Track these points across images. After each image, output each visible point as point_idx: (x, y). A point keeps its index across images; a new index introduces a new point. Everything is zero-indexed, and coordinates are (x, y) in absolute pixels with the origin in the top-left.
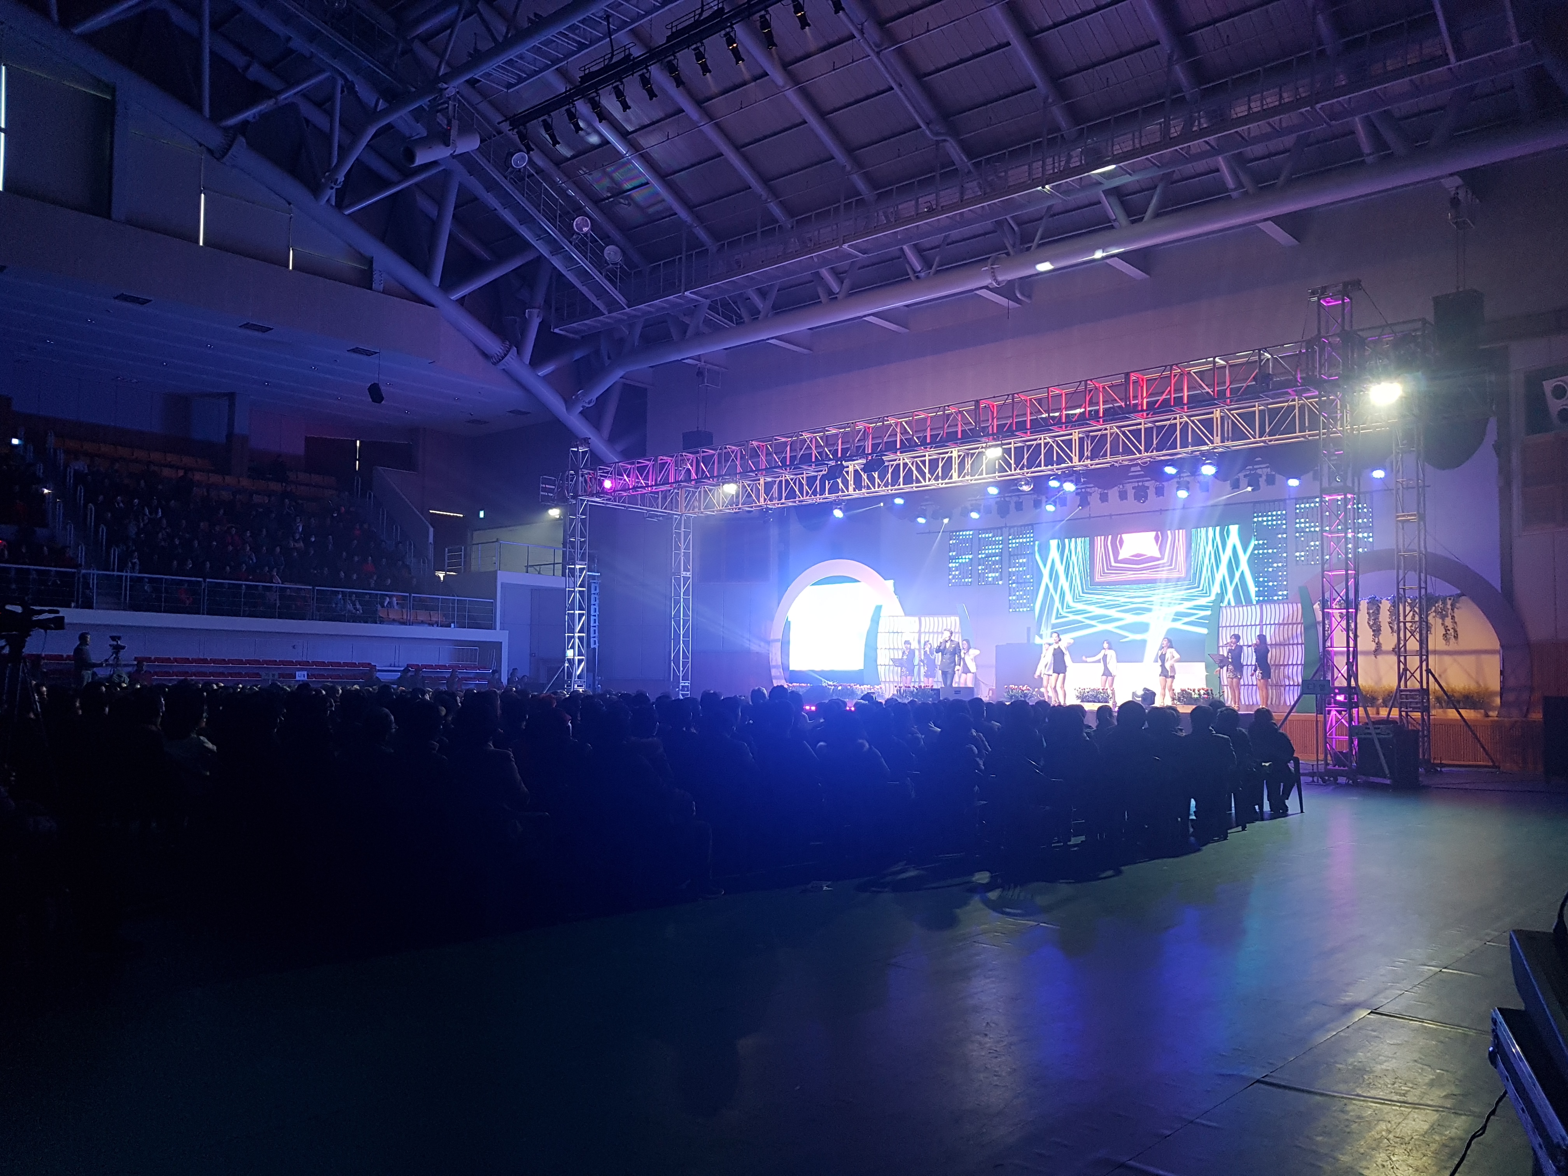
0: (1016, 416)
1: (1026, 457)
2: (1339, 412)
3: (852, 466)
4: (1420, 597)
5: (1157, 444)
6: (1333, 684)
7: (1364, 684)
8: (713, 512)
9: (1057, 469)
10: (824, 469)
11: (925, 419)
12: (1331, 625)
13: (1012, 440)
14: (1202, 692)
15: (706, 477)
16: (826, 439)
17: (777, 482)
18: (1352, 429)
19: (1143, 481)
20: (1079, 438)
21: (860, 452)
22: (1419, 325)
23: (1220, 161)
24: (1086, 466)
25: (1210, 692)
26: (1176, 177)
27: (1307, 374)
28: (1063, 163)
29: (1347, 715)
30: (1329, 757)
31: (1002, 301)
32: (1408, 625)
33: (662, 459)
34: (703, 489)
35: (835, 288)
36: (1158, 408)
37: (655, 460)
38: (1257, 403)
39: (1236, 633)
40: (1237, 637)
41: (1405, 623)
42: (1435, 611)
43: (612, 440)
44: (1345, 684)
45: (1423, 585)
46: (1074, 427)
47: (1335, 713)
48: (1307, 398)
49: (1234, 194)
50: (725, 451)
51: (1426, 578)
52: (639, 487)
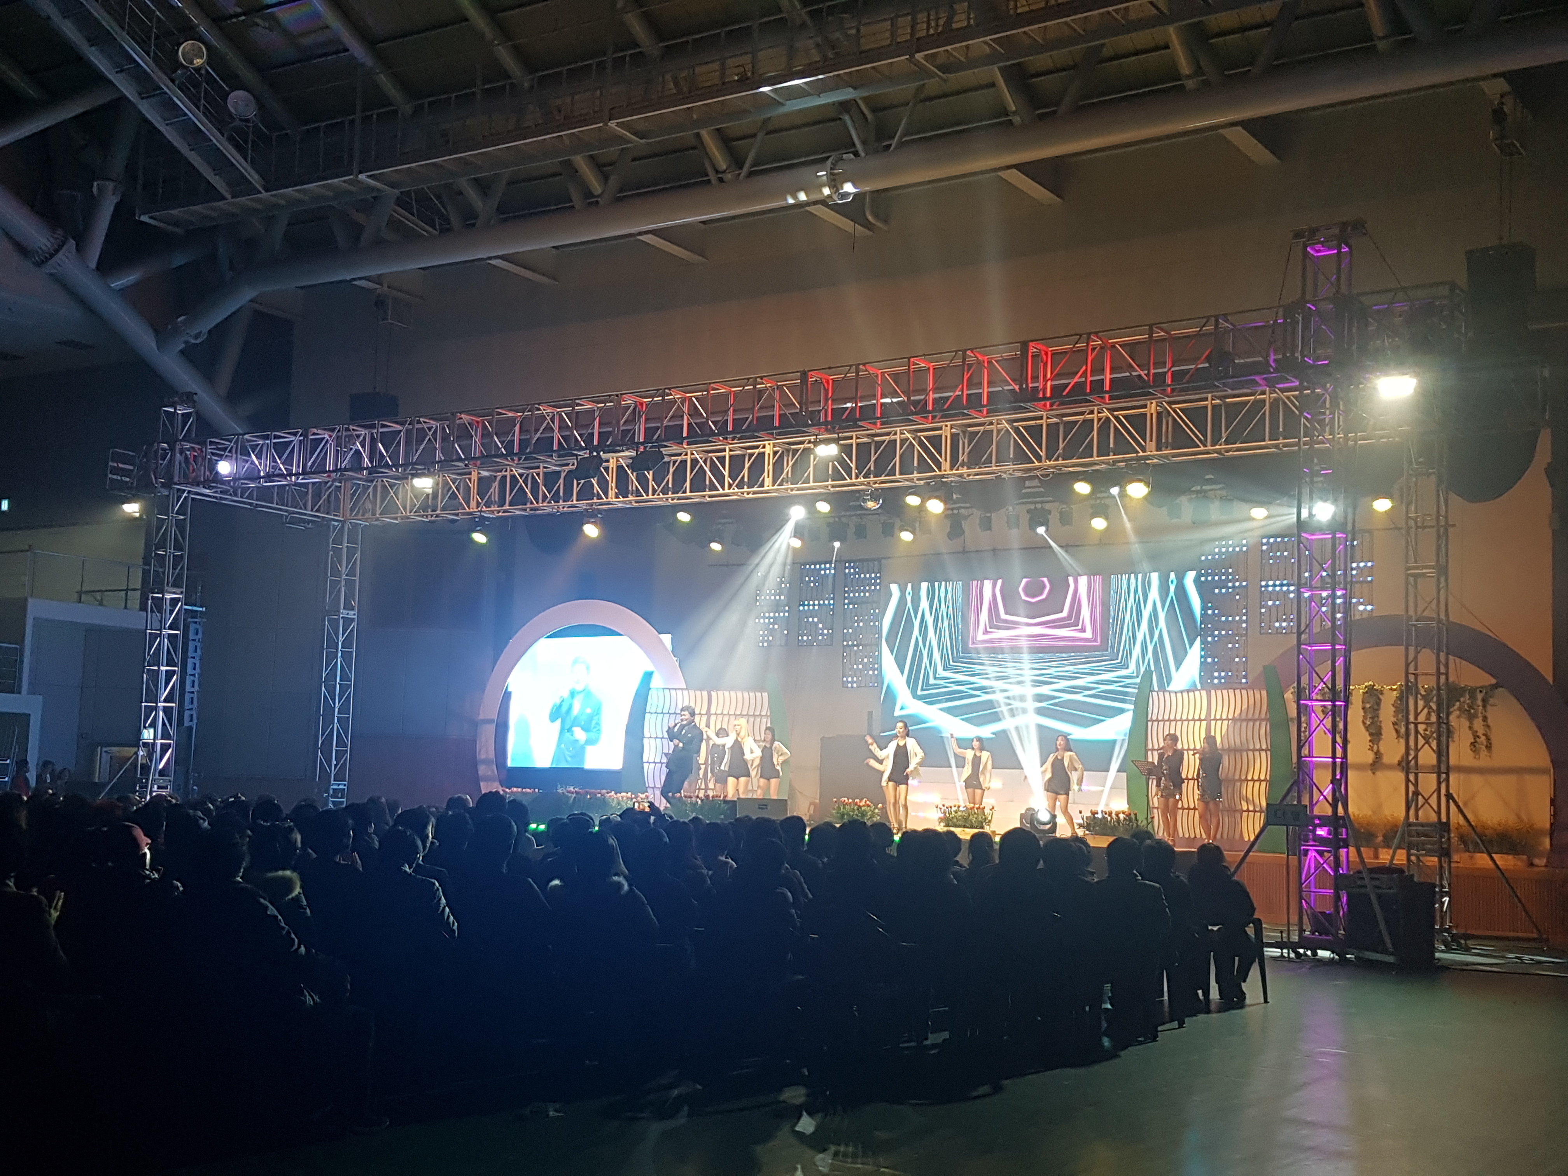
0: (861, 397)
1: (873, 459)
2: (1328, 412)
3: (614, 460)
4: (1439, 689)
5: (1064, 449)
6: (1312, 810)
7: (1357, 813)
8: (396, 519)
9: (919, 479)
10: (571, 462)
11: (726, 396)
12: (1309, 723)
13: (854, 434)
14: (1122, 816)
15: (387, 465)
16: (576, 417)
17: (498, 479)
18: (1346, 439)
19: (1042, 502)
20: (952, 435)
21: (626, 440)
22: (1444, 291)
23: (1172, 33)
24: (961, 476)
25: (1133, 816)
26: (1106, 52)
27: (1284, 355)
28: (941, 22)
29: (1332, 858)
30: (1305, 919)
31: (846, 224)
32: (1421, 728)
33: (314, 434)
34: (379, 484)
35: (596, 187)
36: (1067, 396)
37: (305, 435)
38: (1210, 395)
39: (1172, 732)
40: (1174, 738)
41: (1416, 725)
42: (1459, 709)
43: (232, 398)
44: (1329, 811)
45: (1443, 670)
46: (946, 417)
47: (1314, 854)
48: (1283, 391)
49: (1190, 84)
50: (417, 426)
51: (1447, 660)
52: (278, 475)
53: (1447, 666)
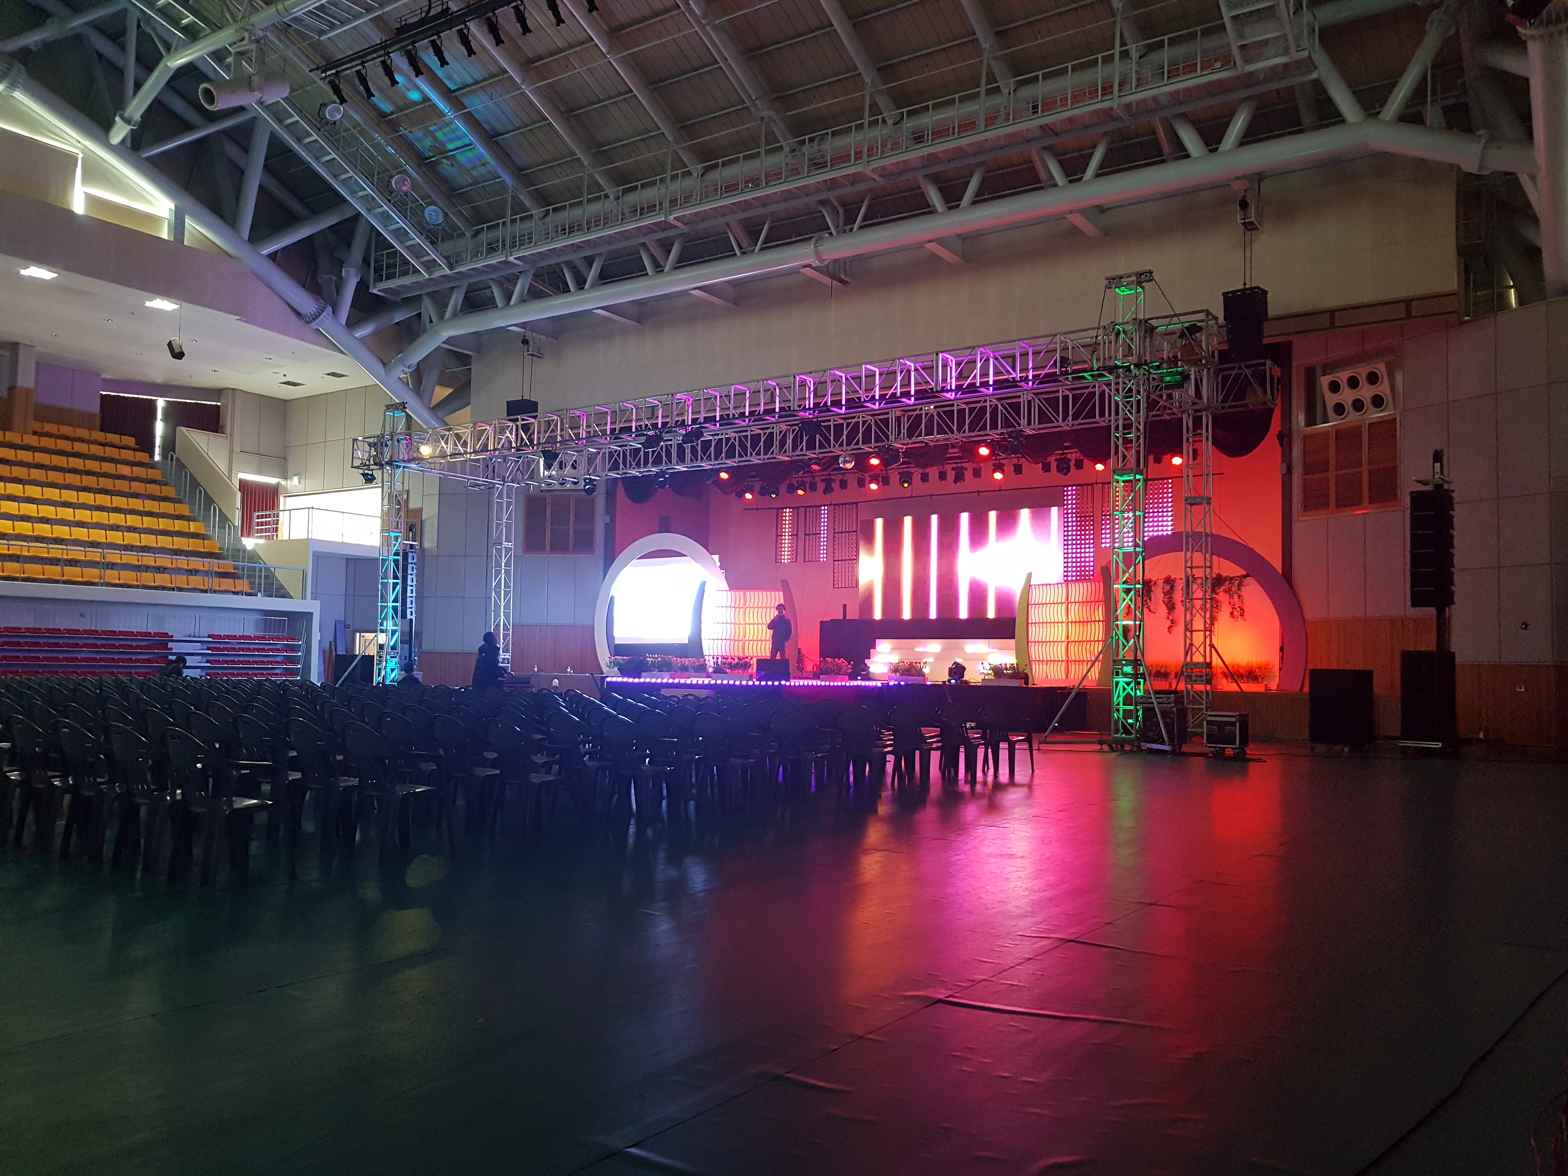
0: (832, 393)
1: (845, 434)
3: (674, 439)
7: (1150, 657)
9: (874, 447)
10: (642, 440)
11: (744, 394)
13: (831, 418)
15: (526, 445)
16: (647, 411)
18: (1148, 416)
19: (960, 463)
20: (896, 417)
21: (679, 425)
22: (1202, 316)
23: (1033, 153)
25: (1019, 667)
26: (992, 166)
31: (826, 280)
33: (480, 426)
34: (525, 458)
35: (662, 260)
36: (965, 389)
37: (474, 427)
38: (1060, 388)
42: (1224, 591)
45: (1209, 565)
49: (1046, 186)
50: (544, 419)
51: (1211, 558)
52: (457, 454)
53: (1211, 562)
